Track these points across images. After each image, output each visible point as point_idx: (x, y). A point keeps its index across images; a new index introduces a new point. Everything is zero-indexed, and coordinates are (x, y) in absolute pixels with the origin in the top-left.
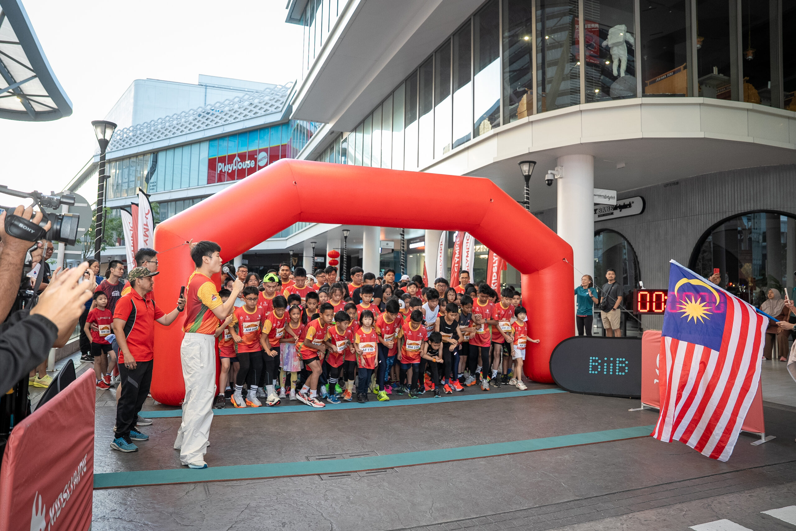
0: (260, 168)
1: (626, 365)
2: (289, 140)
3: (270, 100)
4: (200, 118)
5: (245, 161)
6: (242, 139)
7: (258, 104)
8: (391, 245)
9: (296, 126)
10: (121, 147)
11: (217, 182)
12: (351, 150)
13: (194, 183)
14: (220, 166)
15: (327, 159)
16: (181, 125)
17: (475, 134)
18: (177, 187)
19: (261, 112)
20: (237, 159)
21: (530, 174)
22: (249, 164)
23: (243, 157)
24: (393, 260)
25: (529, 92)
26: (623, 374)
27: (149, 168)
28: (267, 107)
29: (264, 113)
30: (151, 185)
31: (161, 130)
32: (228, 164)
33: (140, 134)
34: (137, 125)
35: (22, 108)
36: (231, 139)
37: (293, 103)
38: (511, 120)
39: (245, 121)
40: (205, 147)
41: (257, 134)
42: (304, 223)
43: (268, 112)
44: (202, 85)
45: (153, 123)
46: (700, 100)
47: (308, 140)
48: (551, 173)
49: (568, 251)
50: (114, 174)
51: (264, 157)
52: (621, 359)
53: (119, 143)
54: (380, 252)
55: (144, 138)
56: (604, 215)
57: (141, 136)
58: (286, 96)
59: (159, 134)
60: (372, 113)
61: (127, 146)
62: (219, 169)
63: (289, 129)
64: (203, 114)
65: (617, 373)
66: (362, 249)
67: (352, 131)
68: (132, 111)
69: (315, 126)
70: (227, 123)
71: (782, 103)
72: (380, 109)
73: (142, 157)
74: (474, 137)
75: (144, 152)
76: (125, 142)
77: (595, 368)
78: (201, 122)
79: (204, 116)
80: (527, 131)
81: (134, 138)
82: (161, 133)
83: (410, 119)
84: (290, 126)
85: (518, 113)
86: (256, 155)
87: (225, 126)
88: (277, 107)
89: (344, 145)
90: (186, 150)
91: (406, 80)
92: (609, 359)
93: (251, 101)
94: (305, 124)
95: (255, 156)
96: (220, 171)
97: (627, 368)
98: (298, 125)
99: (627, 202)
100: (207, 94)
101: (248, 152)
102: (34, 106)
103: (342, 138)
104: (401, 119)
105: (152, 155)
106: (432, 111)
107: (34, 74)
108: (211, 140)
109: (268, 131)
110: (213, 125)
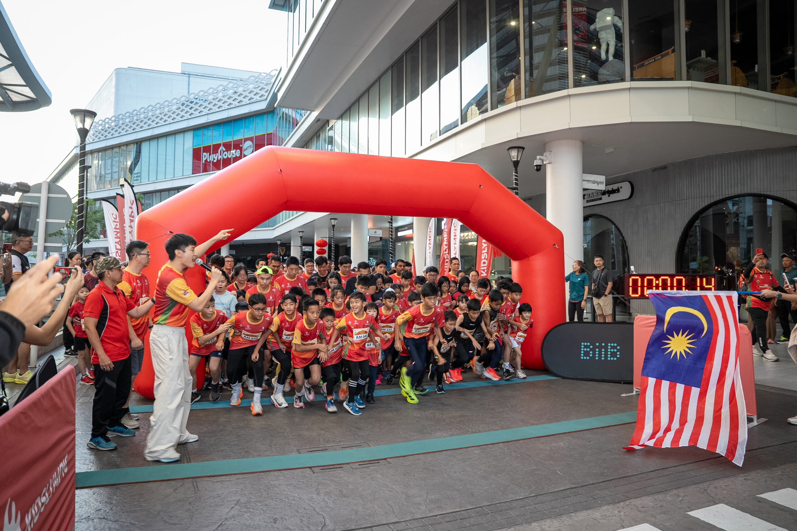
1: (618, 350)
2: (275, 129)
3: (255, 88)
4: (183, 107)
5: (230, 150)
6: (227, 128)
7: (243, 93)
8: (380, 233)
9: (281, 115)
10: (103, 138)
11: (203, 172)
12: (337, 138)
13: (179, 174)
14: (205, 156)
15: (314, 148)
16: (164, 114)
17: (463, 120)
18: (161, 177)
19: (246, 101)
20: (222, 148)
21: (519, 159)
22: (234, 153)
23: (228, 146)
24: (381, 248)
25: (517, 77)
26: (615, 359)
27: (132, 159)
28: (251, 95)
29: (248, 102)
31: (144, 119)
32: (213, 154)
33: (123, 124)
34: (120, 115)
36: (216, 128)
37: (278, 91)
38: (499, 106)
39: (229, 110)
40: (189, 136)
41: (242, 123)
42: (291, 212)
43: (253, 100)
44: (185, 74)
45: (135, 112)
46: (689, 83)
47: (293, 128)
48: (540, 159)
49: (559, 237)
50: (97, 165)
51: (250, 146)
52: (612, 345)
53: (101, 134)
54: (368, 240)
55: (127, 128)
56: (592, 201)
57: (124, 126)
58: (270, 84)
59: (142, 124)
60: (358, 100)
61: (109, 136)
62: (204, 159)
63: (275, 117)
64: (186, 103)
65: (609, 359)
66: (350, 238)
67: (338, 119)
68: (113, 100)
69: (301, 114)
70: (211, 111)
71: (769, 87)
72: (366, 95)
73: (125, 148)
74: (462, 124)
75: (127, 142)
76: (108, 132)
77: (586, 354)
78: (185, 112)
79: (188, 105)
80: (516, 116)
81: (116, 128)
82: (144, 122)
83: (396, 106)
84: (276, 114)
85: (506, 98)
86: (242, 144)
87: (209, 115)
88: (262, 95)
89: (331, 133)
90: (170, 139)
91: (392, 66)
92: (600, 344)
93: (235, 89)
94: (290, 112)
95: (241, 146)
96: (205, 161)
97: (618, 353)
98: (283, 113)
99: (615, 187)
100: (190, 83)
101: (234, 141)
102: (11, 96)
103: (328, 126)
104: (387, 106)
105: (135, 145)
106: (419, 97)
107: (10, 63)
108: (195, 129)
109: (253, 119)
110: (196, 114)
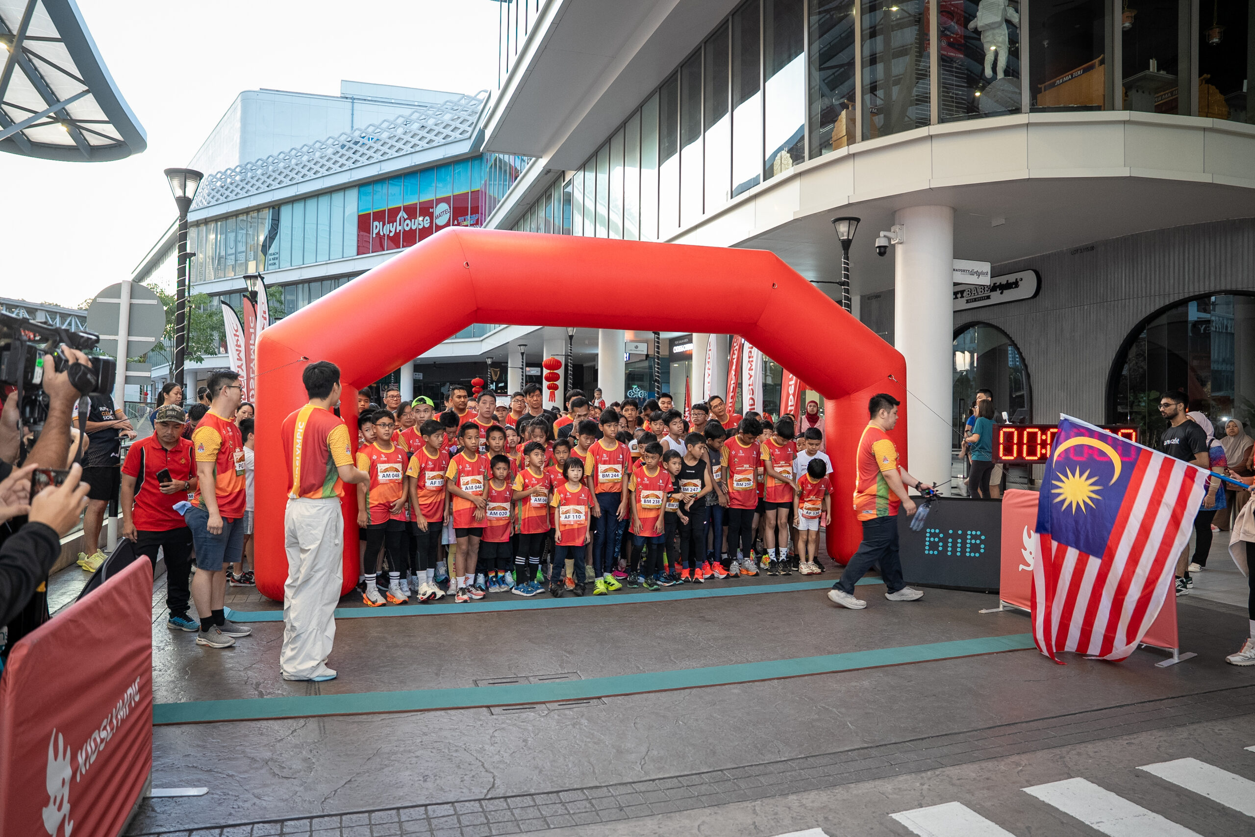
0: (439, 228)
1: (982, 542)
2: (483, 182)
3: (453, 120)
4: (343, 151)
5: (415, 218)
6: (409, 182)
7: (434, 127)
8: (643, 349)
9: (493, 162)
10: (223, 199)
11: (373, 252)
13: (336, 255)
14: (376, 226)
16: (314, 162)
17: (767, 173)
18: (310, 259)
19: (439, 140)
20: (402, 214)
21: (850, 238)
22: (421, 222)
23: (411, 211)
25: (850, 107)
26: (977, 555)
27: (266, 232)
28: (447, 131)
29: (443, 142)
30: (271, 257)
31: (283, 170)
32: (389, 223)
33: (252, 178)
34: (248, 163)
35: (69, 141)
36: (394, 182)
37: (487, 125)
38: (823, 151)
39: (413, 155)
40: (353, 195)
41: (434, 175)
43: (449, 140)
44: (347, 98)
45: (271, 159)
46: (1125, 115)
47: (511, 183)
48: (885, 236)
49: (898, 364)
50: (214, 241)
51: (445, 212)
52: (974, 533)
53: (220, 193)
54: (625, 360)
55: (259, 184)
56: (975, 300)
57: (254, 181)
58: (476, 113)
59: (281, 178)
60: (609, 140)
61: (232, 196)
62: (375, 231)
63: (483, 167)
64: (348, 145)
65: (968, 554)
67: (578, 169)
68: (238, 141)
69: (525, 162)
70: (386, 157)
72: (621, 132)
73: (256, 214)
74: (765, 179)
75: (259, 205)
76: (230, 190)
77: (933, 546)
78: (346, 158)
79: (350, 148)
80: (847, 168)
81: (242, 184)
82: (283, 175)
83: (667, 151)
84: (484, 161)
85: (833, 140)
86: (433, 208)
87: (382, 163)
88: (464, 131)
89: (568, 191)
90: (324, 201)
91: (661, 87)
92: (955, 532)
93: (423, 122)
94: (506, 158)
95: (431, 210)
96: (376, 234)
97: (982, 546)
99: (1012, 278)
100: (355, 112)
101: (420, 203)
102: (87, 138)
103: (564, 180)
104: (653, 152)
105: (271, 211)
106: (701, 137)
107: (86, 88)
108: (361, 185)
109: (451, 168)
110: (364, 161)
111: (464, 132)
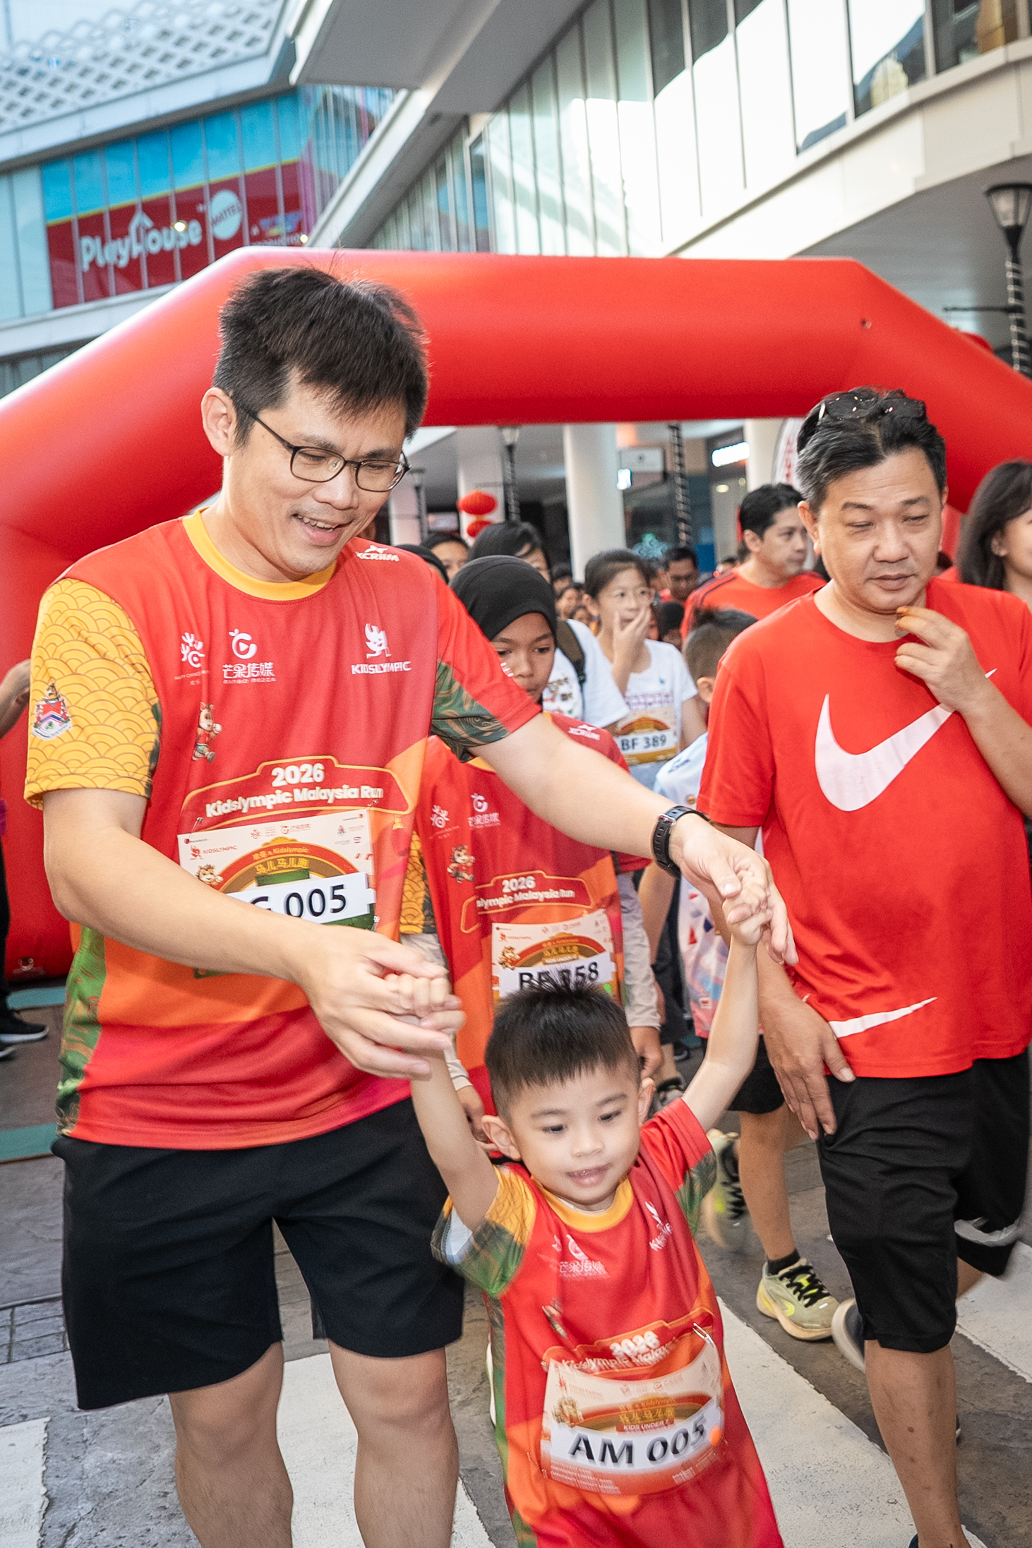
0: (224, 247)
2: (304, 147)
3: (227, 16)
5: (169, 224)
6: (149, 152)
7: (189, 33)
8: (654, 462)
11: (86, 301)
12: (499, 167)
14: (88, 249)
17: (861, 101)
19: (201, 60)
20: (140, 220)
21: (1021, 221)
22: (182, 232)
23: (159, 213)
28: (218, 41)
29: (211, 63)
32: (114, 238)
36: (114, 154)
37: (299, 30)
38: (964, 56)
39: (150, 94)
40: (28, 186)
41: (198, 135)
43: (224, 58)
47: (363, 142)
51: (230, 210)
60: (551, 50)
62: (86, 259)
63: (301, 109)
64: (6, 75)
66: (560, 486)
67: (497, 110)
70: (92, 101)
72: (574, 33)
74: (857, 114)
79: (10, 83)
84: (301, 102)
85: (980, 33)
86: (202, 202)
87: (85, 114)
88: (253, 38)
89: (479, 154)
93: (163, 22)
94: (349, 92)
95: (201, 208)
96: (90, 262)
98: (324, 99)
101: (178, 195)
103: (469, 133)
104: (640, 66)
106: (729, 39)
108: (45, 161)
109: (234, 117)
110: (44, 111)
111: (252, 41)
